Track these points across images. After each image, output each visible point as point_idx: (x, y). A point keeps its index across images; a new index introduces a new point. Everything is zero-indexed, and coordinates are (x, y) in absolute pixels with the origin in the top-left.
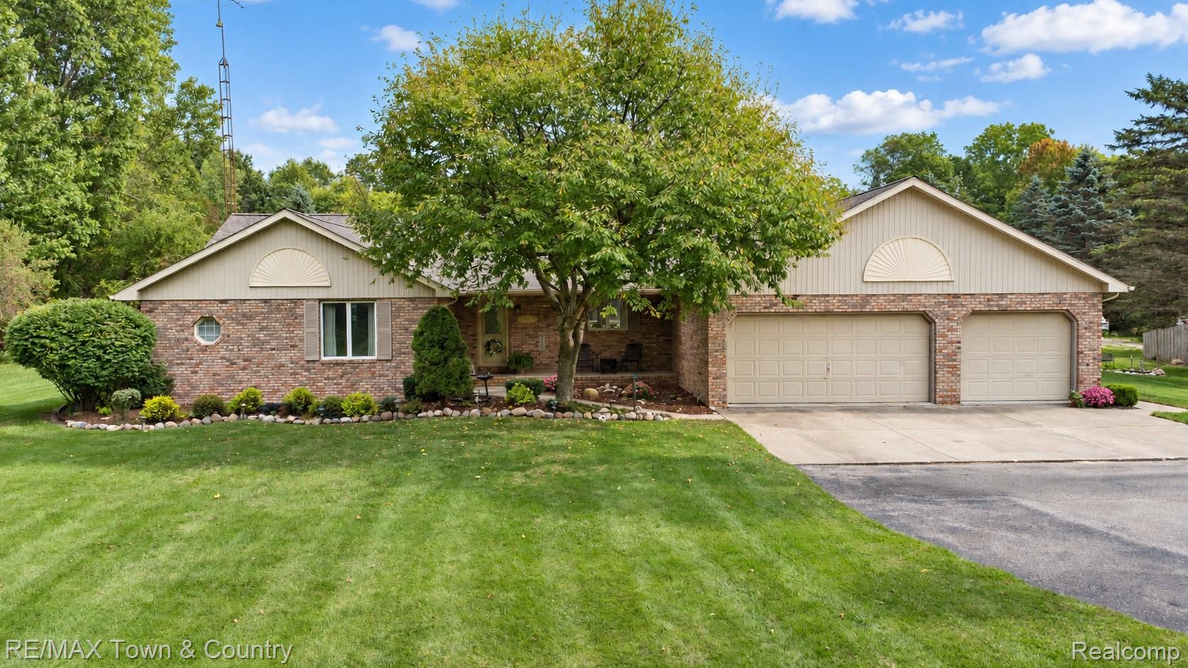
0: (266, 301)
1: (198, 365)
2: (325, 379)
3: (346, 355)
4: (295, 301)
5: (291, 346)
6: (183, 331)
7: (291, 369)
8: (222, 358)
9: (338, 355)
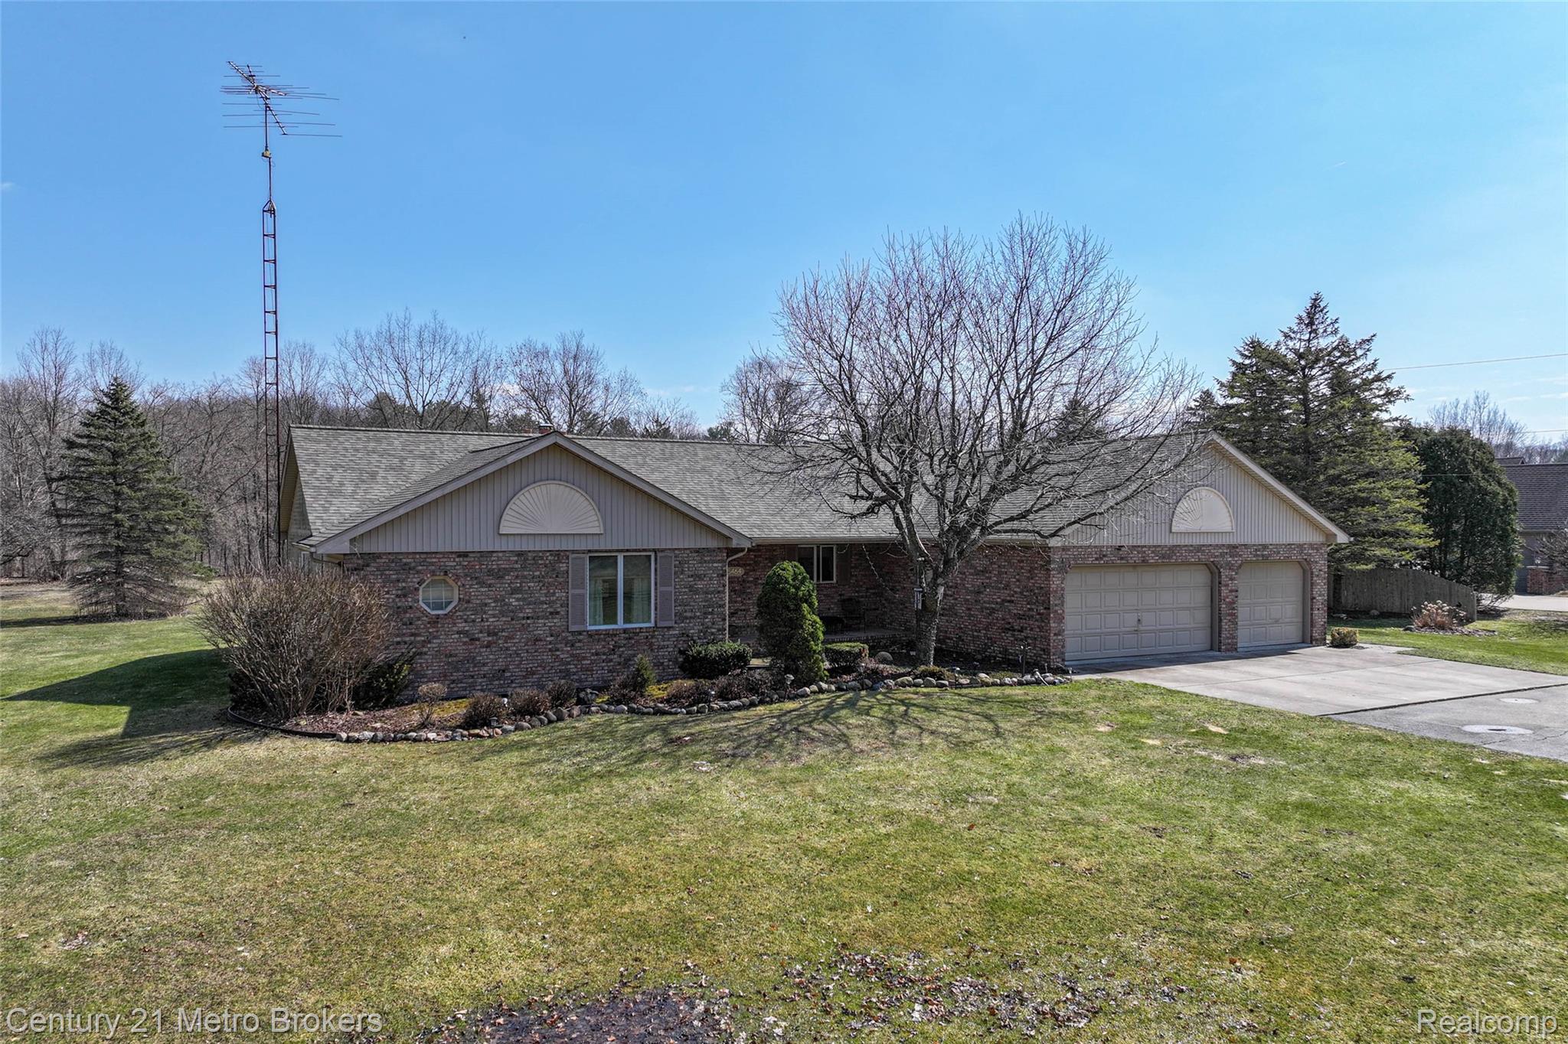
0: (520, 554)
1: (424, 643)
2: (593, 654)
3: (615, 623)
4: (558, 555)
5: (551, 613)
6: (405, 596)
7: (550, 643)
8: (458, 633)
9: (605, 623)
